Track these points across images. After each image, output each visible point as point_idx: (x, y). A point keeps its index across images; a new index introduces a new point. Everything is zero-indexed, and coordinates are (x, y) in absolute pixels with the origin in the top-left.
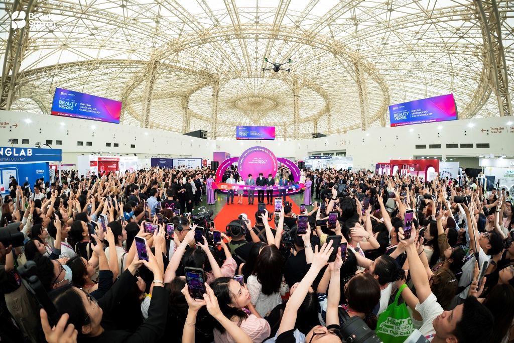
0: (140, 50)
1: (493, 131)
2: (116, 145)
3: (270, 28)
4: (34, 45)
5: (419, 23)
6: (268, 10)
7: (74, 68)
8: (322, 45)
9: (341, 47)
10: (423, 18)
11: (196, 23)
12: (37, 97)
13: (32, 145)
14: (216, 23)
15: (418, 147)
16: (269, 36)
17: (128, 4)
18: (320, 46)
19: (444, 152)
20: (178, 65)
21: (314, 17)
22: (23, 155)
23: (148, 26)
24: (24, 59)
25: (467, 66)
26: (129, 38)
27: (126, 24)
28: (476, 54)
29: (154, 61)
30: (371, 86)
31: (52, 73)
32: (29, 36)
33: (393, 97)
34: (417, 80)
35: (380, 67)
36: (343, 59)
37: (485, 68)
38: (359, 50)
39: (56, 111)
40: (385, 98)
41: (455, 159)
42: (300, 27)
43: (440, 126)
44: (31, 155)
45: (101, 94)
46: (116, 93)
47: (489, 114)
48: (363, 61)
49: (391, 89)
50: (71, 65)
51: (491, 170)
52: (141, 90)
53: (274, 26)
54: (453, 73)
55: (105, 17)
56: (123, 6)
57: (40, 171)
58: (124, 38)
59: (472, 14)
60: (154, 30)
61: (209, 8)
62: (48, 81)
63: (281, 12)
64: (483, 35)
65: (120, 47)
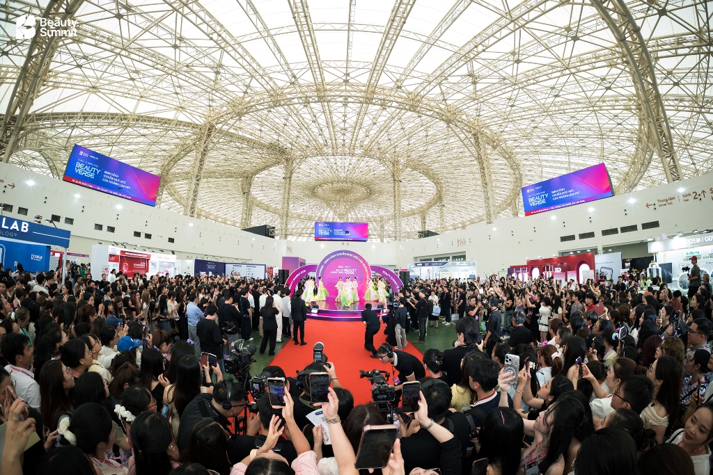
0: (192, 109)
1: (661, 203)
2: (148, 236)
3: (364, 88)
4: (54, 80)
5: (554, 75)
6: (361, 65)
7: (102, 122)
8: (431, 111)
9: (455, 113)
10: (559, 69)
11: (267, 79)
12: (48, 152)
13: (31, 217)
14: (293, 80)
15: (564, 239)
16: (361, 99)
17: (183, 45)
18: (428, 113)
19: (599, 241)
20: (240, 133)
21: (420, 75)
22: (14, 230)
23: (205, 76)
24: (39, 96)
25: (619, 124)
26: (178, 90)
27: (175, 71)
28: (628, 107)
29: (208, 126)
30: (497, 162)
31: (72, 122)
32: (50, 68)
33: (526, 176)
34: (556, 150)
35: (507, 136)
36: (459, 130)
37: (641, 124)
38: (479, 116)
39: (70, 176)
40: (516, 178)
41: (615, 248)
42: (403, 88)
43: (591, 208)
44: (26, 231)
45: (133, 162)
46: (154, 164)
47: (653, 182)
48: (485, 131)
49: (524, 165)
50: (99, 116)
51: (665, 256)
52: (188, 163)
53: (368, 87)
54: (602, 136)
55: (150, 58)
56: (175, 47)
57: (38, 257)
58: (172, 89)
59: (618, 58)
60: (212, 83)
61: (285, 59)
62: (65, 132)
63: (377, 68)
64: (634, 82)
65: (165, 101)
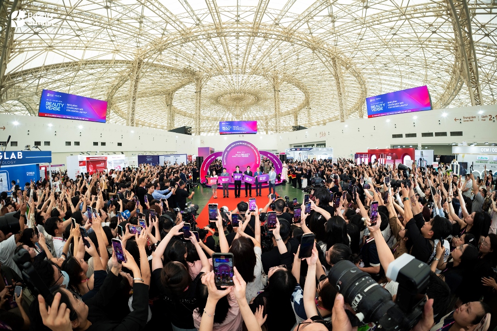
0: (125, 50)
1: (466, 119)
2: (103, 144)
3: (250, 26)
4: (19, 47)
5: (393, 19)
6: (248, 9)
7: (61, 69)
8: (300, 41)
9: (319, 43)
10: (398, 14)
11: (178, 23)
12: (24, 99)
13: (21, 147)
14: (198, 22)
15: (394, 136)
16: (249, 33)
17: (112, 5)
18: (299, 43)
19: (419, 141)
20: (162, 63)
21: (292, 15)
22: (13, 159)
23: (131, 26)
24: (10, 61)
25: (440, 59)
26: (113, 38)
27: (109, 25)
28: (448, 48)
29: (138, 61)
30: (349, 80)
31: (38, 75)
32: (14, 39)
33: (370, 89)
34: (392, 73)
35: (357, 61)
36: (321, 55)
37: (457, 61)
38: (336, 45)
39: (43, 112)
40: (362, 91)
41: (430, 147)
42: (280, 25)
43: (415, 116)
44: (21, 158)
45: (87, 94)
46: (101, 93)
47: (462, 103)
48: (341, 56)
49: (368, 82)
50: (57, 66)
51: (463, 157)
52: (126, 89)
53: (254, 24)
54: (426, 66)
55: (89, 18)
56: (107, 7)
57: (31, 173)
58: (109, 39)
59: (444, 11)
60: (138, 30)
61: (190, 8)
62: (34, 82)
63: (260, 11)
64: (454, 30)
65: (104, 47)
